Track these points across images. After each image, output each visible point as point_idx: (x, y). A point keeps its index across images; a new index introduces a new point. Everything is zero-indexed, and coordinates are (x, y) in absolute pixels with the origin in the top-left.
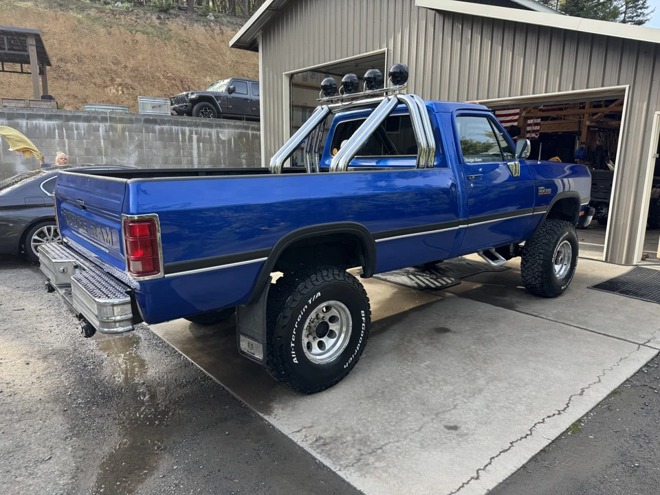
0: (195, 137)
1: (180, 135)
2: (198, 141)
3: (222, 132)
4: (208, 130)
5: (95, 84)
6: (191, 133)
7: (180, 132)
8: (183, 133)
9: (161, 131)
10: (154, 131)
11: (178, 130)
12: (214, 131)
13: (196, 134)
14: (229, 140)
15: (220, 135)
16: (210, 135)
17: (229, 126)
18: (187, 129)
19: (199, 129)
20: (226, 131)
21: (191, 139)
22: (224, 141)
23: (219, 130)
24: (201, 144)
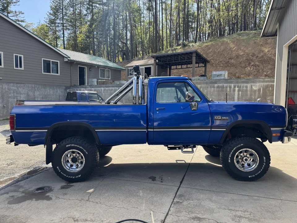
0: (237, 89)
1: (228, 88)
2: (239, 91)
3: (254, 85)
4: (245, 85)
5: (241, 67)
6: (235, 87)
7: (228, 87)
8: (230, 87)
9: (218, 87)
10: (214, 87)
11: (227, 86)
12: (249, 85)
13: (237, 87)
14: (259, 90)
15: (253, 87)
16: (246, 87)
17: (259, 82)
18: (232, 85)
19: (240, 84)
20: (258, 84)
21: (234, 91)
22: (256, 90)
23: (252, 84)
24: (240, 92)
